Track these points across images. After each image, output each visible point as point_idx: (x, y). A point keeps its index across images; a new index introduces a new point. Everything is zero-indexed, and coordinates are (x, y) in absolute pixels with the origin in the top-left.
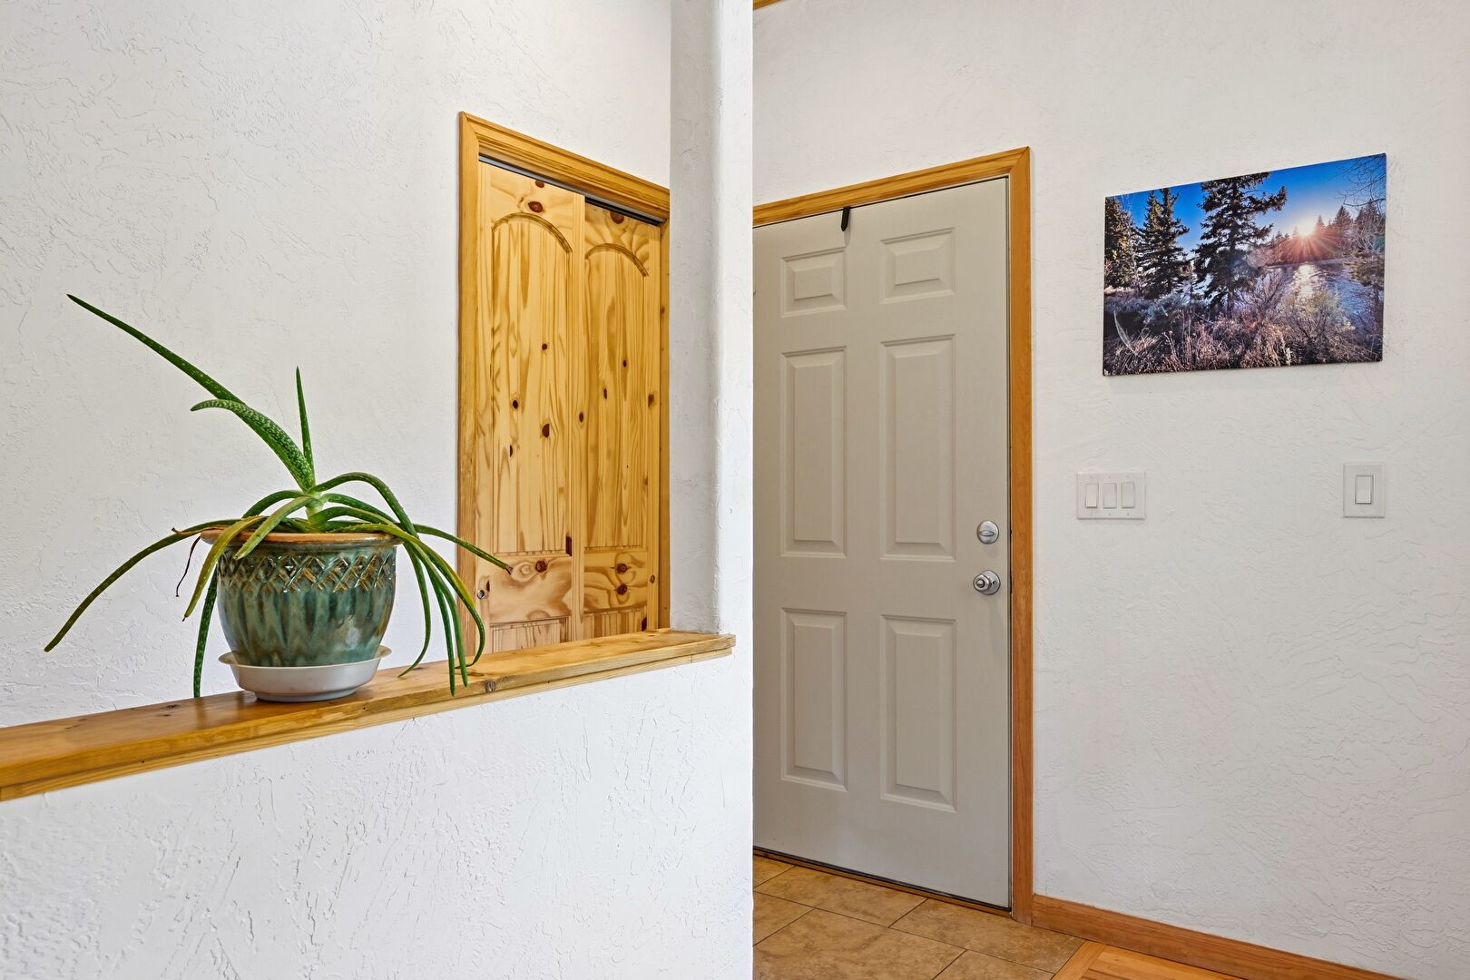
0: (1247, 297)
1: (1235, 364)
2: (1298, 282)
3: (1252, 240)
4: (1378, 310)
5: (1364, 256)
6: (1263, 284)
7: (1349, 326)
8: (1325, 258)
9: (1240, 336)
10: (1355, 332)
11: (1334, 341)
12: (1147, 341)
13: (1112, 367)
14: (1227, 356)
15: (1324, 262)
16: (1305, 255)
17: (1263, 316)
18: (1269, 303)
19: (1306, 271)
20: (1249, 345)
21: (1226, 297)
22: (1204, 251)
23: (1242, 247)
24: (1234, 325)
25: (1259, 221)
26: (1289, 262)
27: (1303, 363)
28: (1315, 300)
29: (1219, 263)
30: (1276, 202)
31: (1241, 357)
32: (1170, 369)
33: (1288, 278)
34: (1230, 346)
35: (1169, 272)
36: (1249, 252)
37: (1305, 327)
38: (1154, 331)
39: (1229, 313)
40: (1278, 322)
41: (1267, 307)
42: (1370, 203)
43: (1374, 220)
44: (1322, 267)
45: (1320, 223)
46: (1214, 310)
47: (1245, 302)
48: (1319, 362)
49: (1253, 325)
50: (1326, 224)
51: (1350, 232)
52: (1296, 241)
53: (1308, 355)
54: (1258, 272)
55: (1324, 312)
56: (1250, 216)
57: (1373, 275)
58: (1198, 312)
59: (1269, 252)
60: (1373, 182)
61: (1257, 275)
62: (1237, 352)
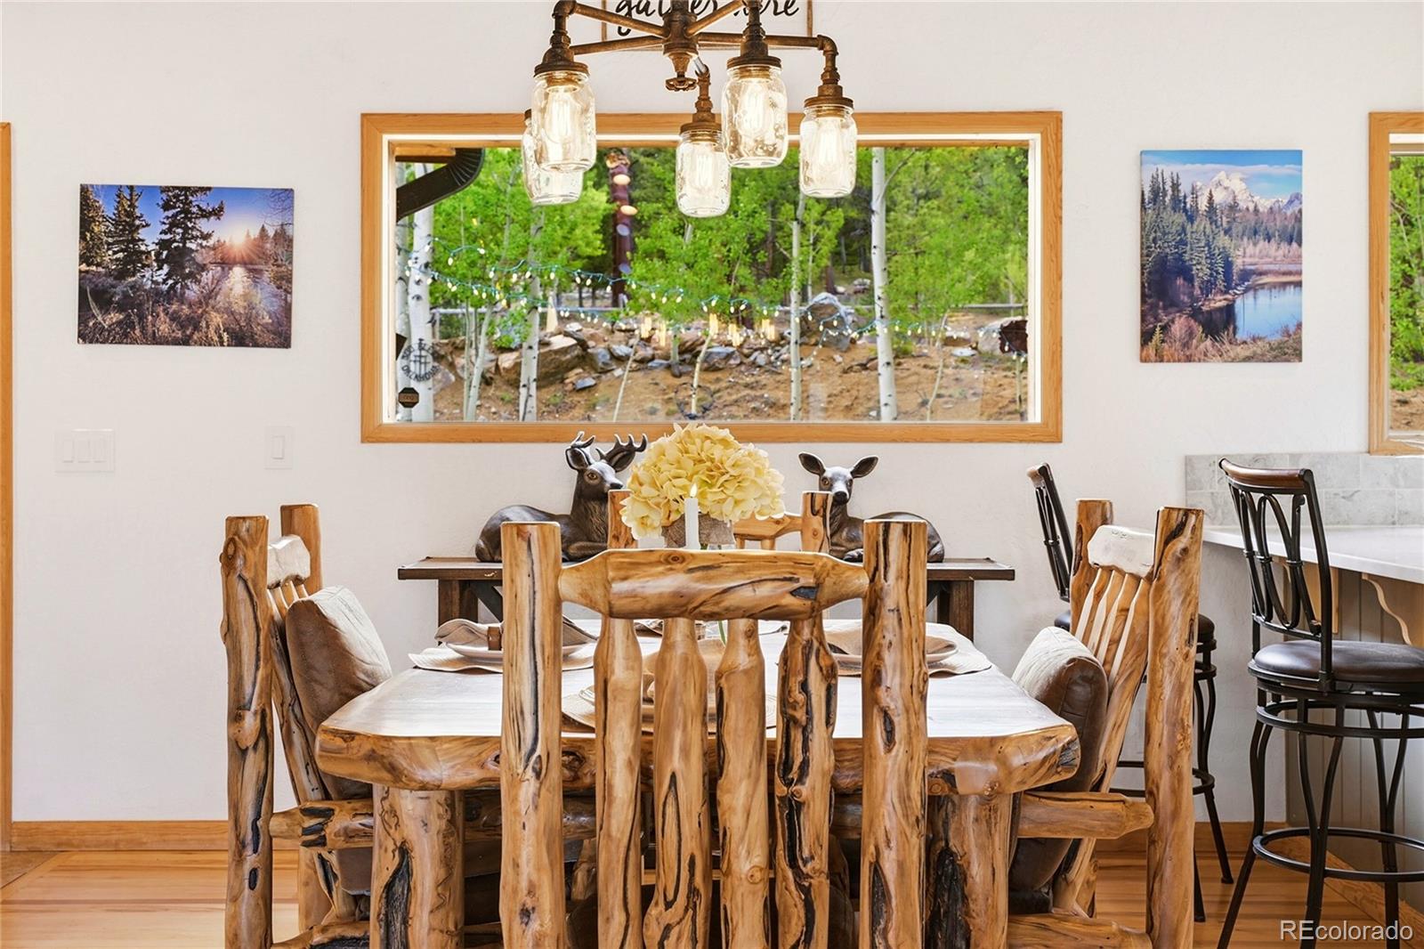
0: (195, 287)
1: (185, 342)
2: (232, 280)
3: (199, 241)
4: (287, 309)
5: (278, 266)
6: (206, 277)
7: (267, 320)
8: (252, 264)
9: (189, 319)
10: (272, 324)
11: (257, 329)
12: (115, 317)
13: (87, 334)
14: (179, 335)
15: (251, 267)
16: (237, 260)
17: (207, 305)
18: (210, 295)
19: (238, 273)
20: (197, 328)
21: (179, 286)
22: (163, 244)
23: (191, 245)
24: (185, 310)
25: (204, 225)
26: (226, 263)
27: (236, 345)
28: (245, 296)
29: (175, 257)
30: (217, 213)
31: (190, 337)
32: (134, 341)
33: (225, 275)
34: (183, 327)
35: (134, 258)
36: (197, 251)
37: (237, 317)
38: (121, 308)
39: (182, 300)
40: (217, 311)
41: (210, 298)
42: (282, 225)
43: (284, 240)
44: (250, 271)
45: (248, 236)
46: (170, 295)
47: (194, 291)
48: (247, 346)
49: (200, 311)
50: (252, 237)
51: (268, 246)
52: (232, 247)
53: (240, 338)
54: (203, 268)
55: (251, 306)
56: (197, 221)
57: (284, 281)
58: (158, 296)
59: (212, 252)
60: (284, 209)
61: (203, 271)
62: (188, 332)
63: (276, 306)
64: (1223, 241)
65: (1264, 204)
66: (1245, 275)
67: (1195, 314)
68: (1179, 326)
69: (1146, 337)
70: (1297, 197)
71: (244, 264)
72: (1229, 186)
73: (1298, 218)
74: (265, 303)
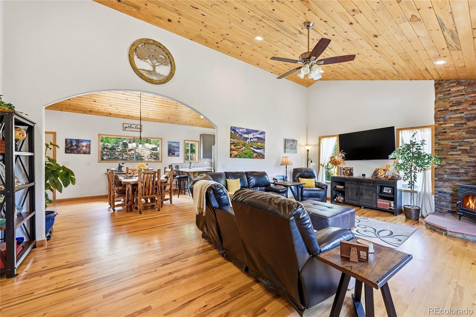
1: (78, 153)
4: (90, 151)
10: (88, 152)
12: (70, 151)
13: (66, 153)
18: (81, 149)
19: (84, 147)
20: (80, 152)
22: (76, 145)
23: (79, 145)
24: (78, 151)
25: (80, 143)
26: (83, 146)
28: (85, 150)
29: (77, 146)
30: (82, 142)
32: (72, 153)
35: (72, 146)
38: (70, 150)
39: (78, 150)
40: (82, 151)
43: (90, 144)
46: (76, 149)
50: (86, 144)
51: (88, 145)
53: (85, 153)
54: (80, 147)
57: (90, 148)
58: (75, 149)
59: (81, 145)
60: (90, 142)
62: (79, 153)
63: (89, 150)
64: (174, 148)
65: (177, 146)
66: (176, 151)
67: (172, 153)
68: (171, 154)
69: (168, 155)
70: (179, 145)
71: (85, 147)
72: (174, 144)
73: (179, 147)
74: (87, 150)
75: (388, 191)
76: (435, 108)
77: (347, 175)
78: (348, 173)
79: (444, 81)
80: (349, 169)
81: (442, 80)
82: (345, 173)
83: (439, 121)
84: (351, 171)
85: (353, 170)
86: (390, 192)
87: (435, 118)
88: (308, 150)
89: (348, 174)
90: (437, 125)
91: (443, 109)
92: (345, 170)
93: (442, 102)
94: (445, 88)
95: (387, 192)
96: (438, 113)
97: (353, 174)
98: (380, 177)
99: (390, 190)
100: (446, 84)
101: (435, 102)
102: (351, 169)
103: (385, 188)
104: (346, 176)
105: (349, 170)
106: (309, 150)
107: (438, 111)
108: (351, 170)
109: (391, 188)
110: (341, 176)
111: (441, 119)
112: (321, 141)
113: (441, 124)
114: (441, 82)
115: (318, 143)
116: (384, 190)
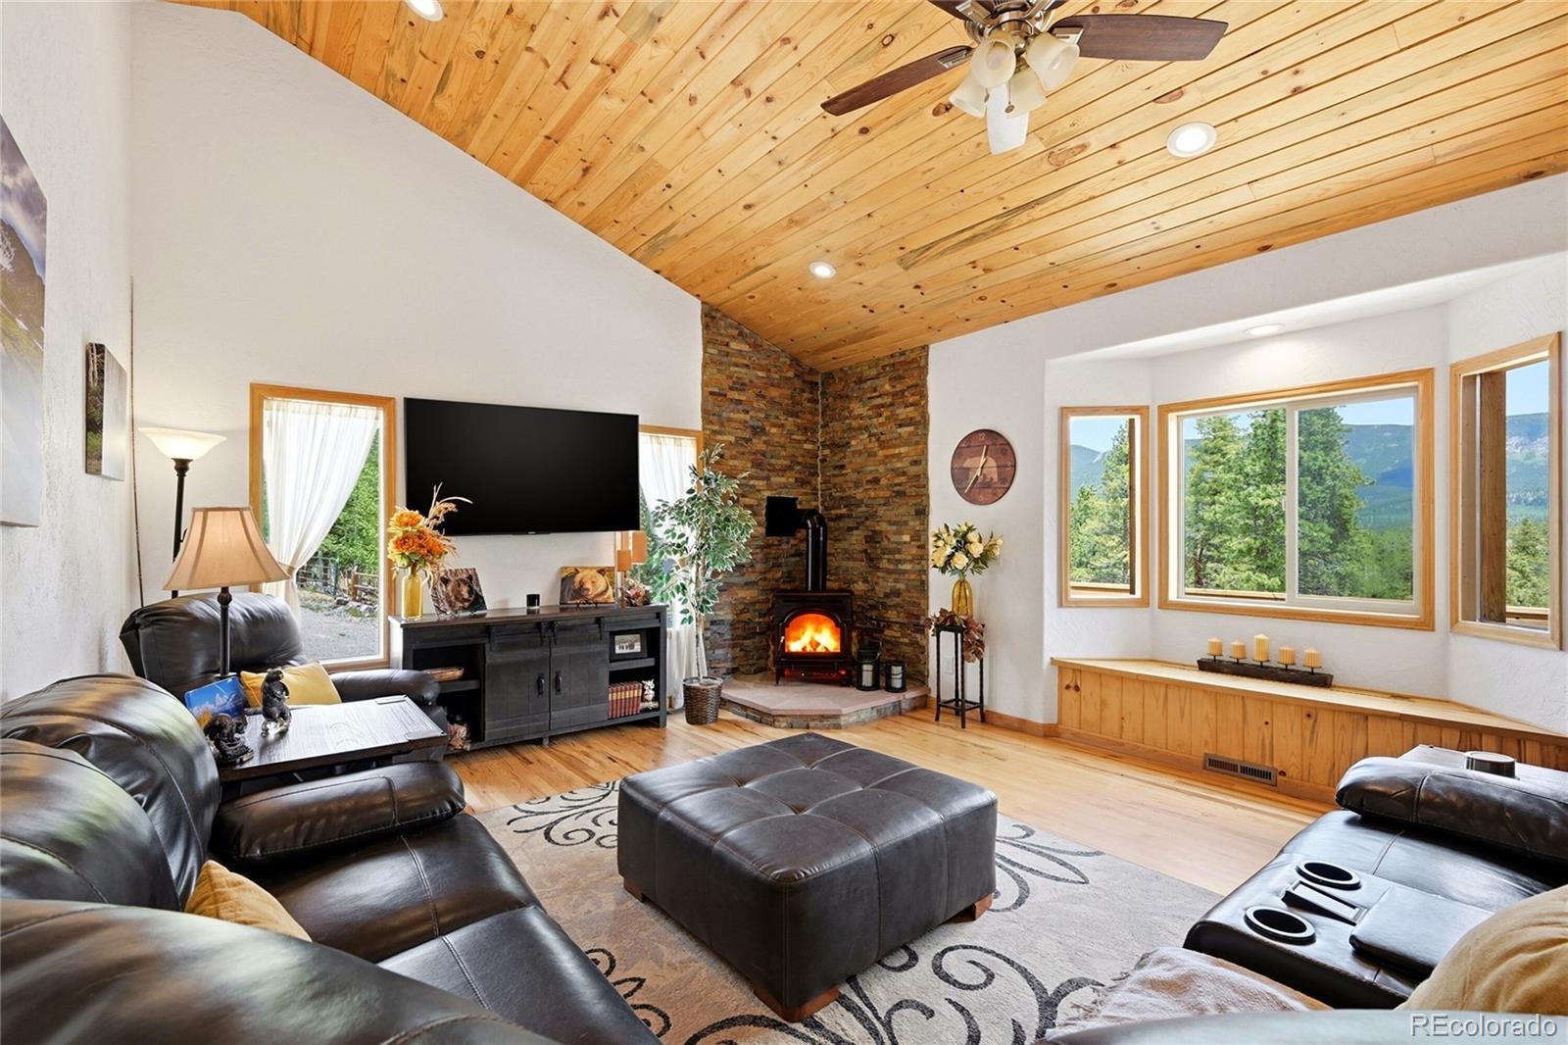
75: (632, 646)
76: (704, 384)
77: (464, 609)
78: (466, 596)
79: (719, 315)
80: (464, 576)
81: (717, 310)
82: (456, 599)
83: (711, 423)
84: (475, 588)
85: (477, 580)
86: (639, 650)
87: (704, 411)
88: (182, 466)
89: (467, 604)
90: (708, 432)
91: (716, 390)
92: (449, 588)
93: (715, 371)
94: (721, 335)
95: (629, 651)
96: (710, 398)
97: (482, 598)
98: (600, 599)
99: (636, 641)
100: (722, 323)
101: (705, 365)
102: (470, 578)
103: (617, 638)
104: (462, 614)
105: (465, 583)
106: (190, 465)
107: (711, 393)
108: (471, 580)
109: (638, 636)
110: (443, 616)
111: (715, 418)
112: (266, 414)
113: (715, 432)
114: (714, 314)
115: (245, 422)
116: (617, 648)
